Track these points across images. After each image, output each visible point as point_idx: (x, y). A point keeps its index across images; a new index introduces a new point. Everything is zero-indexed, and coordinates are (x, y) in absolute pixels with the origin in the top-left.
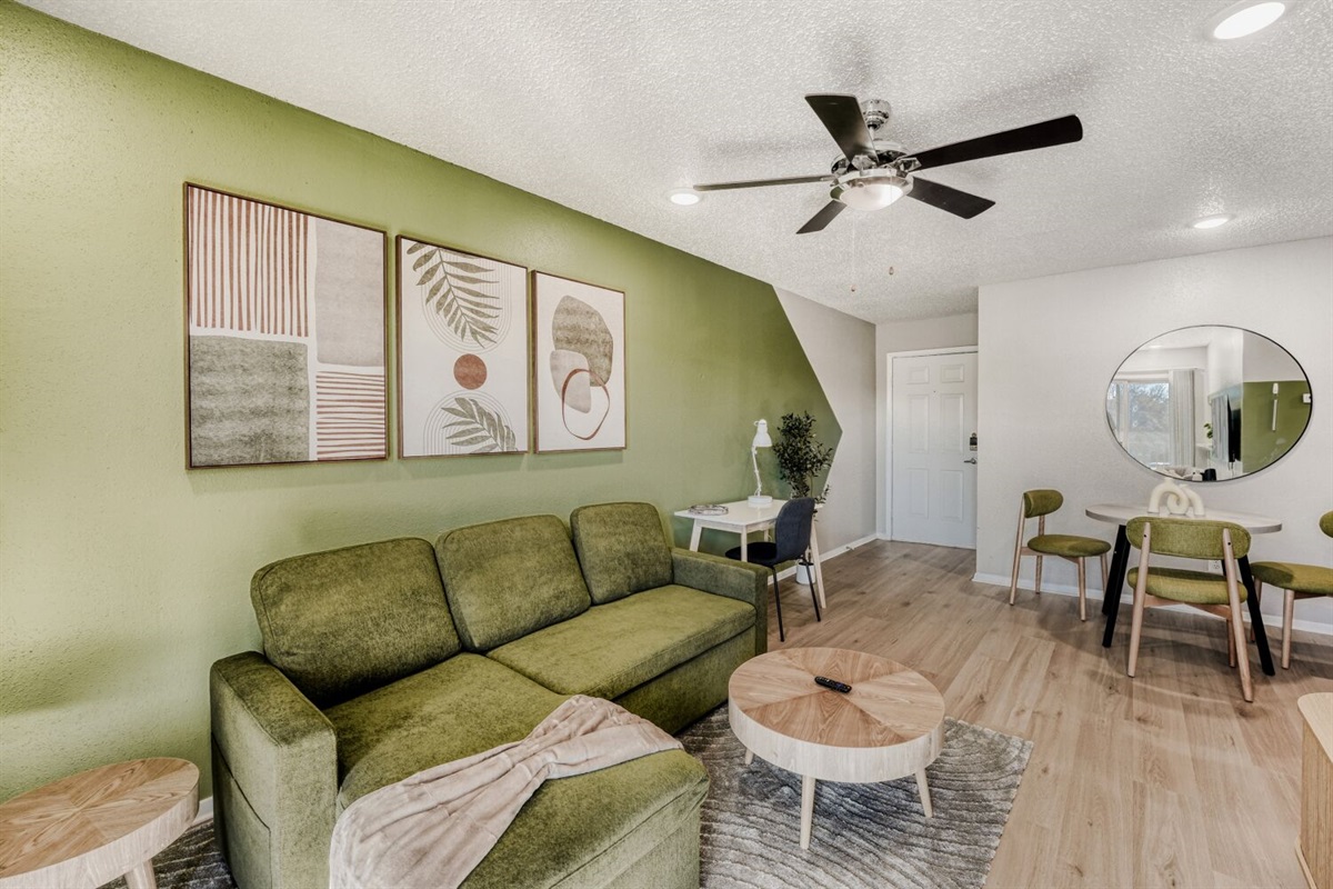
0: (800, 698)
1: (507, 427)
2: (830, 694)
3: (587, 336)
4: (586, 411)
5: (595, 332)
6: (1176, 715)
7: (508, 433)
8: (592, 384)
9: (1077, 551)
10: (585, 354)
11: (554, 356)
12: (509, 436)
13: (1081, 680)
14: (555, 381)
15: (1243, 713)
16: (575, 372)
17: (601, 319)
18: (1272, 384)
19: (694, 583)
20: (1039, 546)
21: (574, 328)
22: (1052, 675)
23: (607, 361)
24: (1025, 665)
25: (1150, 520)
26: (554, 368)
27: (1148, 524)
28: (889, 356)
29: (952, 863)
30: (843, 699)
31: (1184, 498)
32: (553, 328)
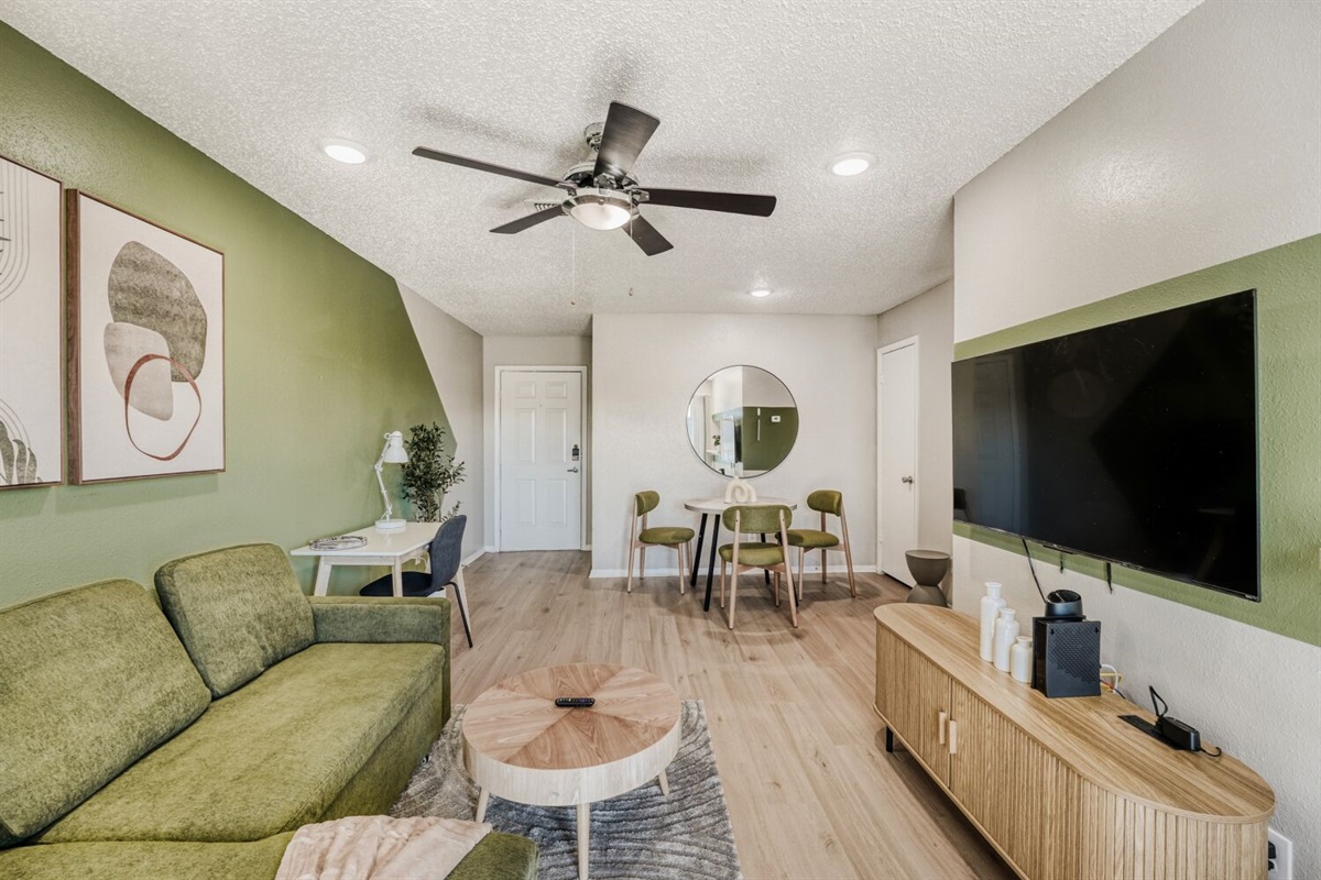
0: (553, 726)
1: (20, 443)
2: (576, 713)
3: (167, 307)
4: (165, 417)
5: (180, 303)
6: (766, 648)
7: (22, 452)
8: (175, 378)
9: (674, 539)
10: (164, 334)
11: (109, 331)
12: (25, 456)
13: (705, 641)
14: (112, 370)
15: (798, 636)
16: (147, 358)
17: (189, 286)
18: (756, 408)
19: (350, 635)
20: (647, 538)
21: (145, 292)
22: (685, 642)
23: (197, 347)
24: (663, 640)
25: (740, 508)
26: (110, 350)
27: (738, 512)
28: (498, 369)
29: (704, 824)
30: (591, 713)
31: (745, 489)
32: (111, 288)
